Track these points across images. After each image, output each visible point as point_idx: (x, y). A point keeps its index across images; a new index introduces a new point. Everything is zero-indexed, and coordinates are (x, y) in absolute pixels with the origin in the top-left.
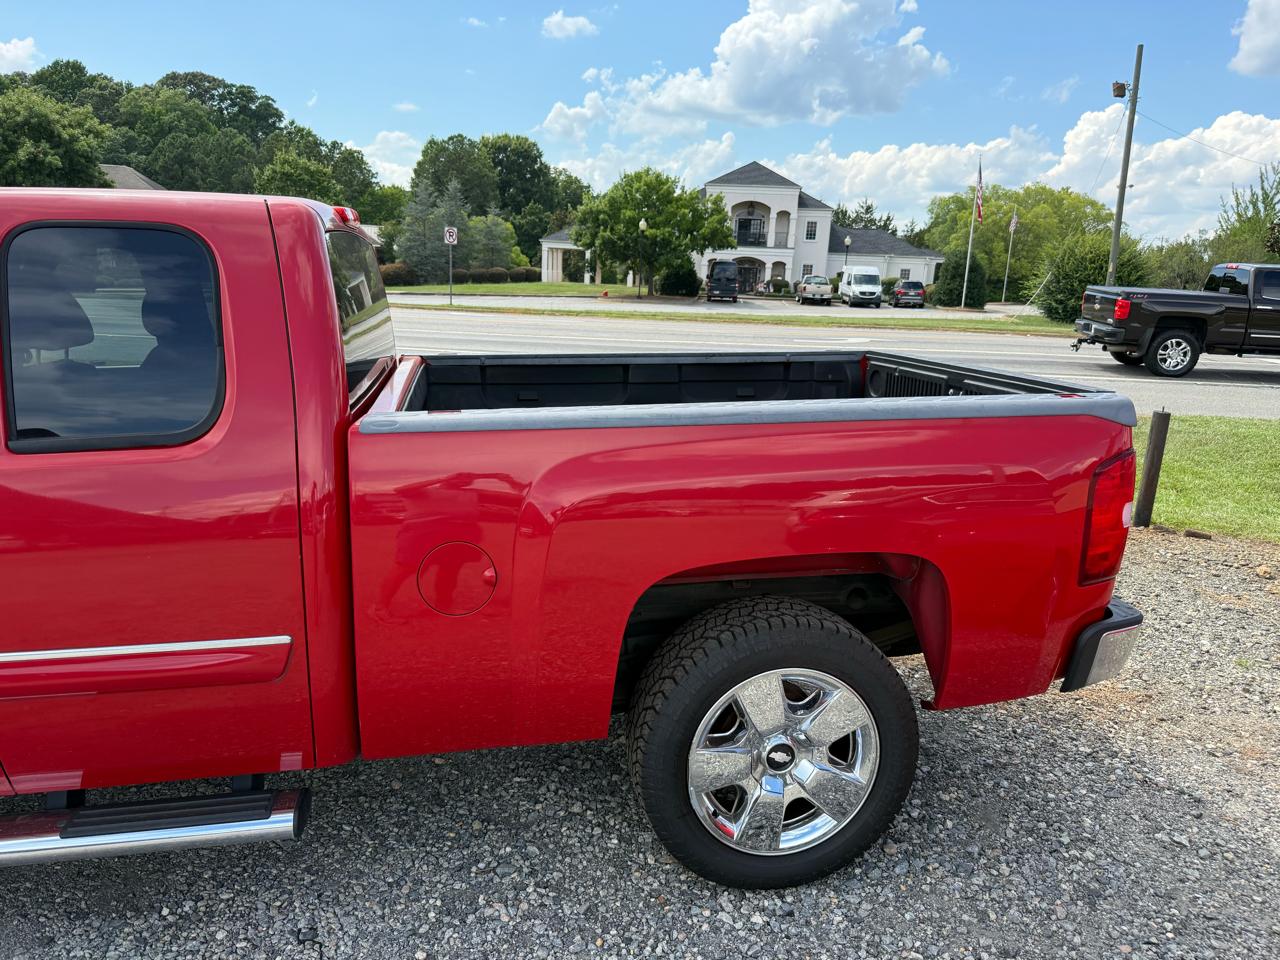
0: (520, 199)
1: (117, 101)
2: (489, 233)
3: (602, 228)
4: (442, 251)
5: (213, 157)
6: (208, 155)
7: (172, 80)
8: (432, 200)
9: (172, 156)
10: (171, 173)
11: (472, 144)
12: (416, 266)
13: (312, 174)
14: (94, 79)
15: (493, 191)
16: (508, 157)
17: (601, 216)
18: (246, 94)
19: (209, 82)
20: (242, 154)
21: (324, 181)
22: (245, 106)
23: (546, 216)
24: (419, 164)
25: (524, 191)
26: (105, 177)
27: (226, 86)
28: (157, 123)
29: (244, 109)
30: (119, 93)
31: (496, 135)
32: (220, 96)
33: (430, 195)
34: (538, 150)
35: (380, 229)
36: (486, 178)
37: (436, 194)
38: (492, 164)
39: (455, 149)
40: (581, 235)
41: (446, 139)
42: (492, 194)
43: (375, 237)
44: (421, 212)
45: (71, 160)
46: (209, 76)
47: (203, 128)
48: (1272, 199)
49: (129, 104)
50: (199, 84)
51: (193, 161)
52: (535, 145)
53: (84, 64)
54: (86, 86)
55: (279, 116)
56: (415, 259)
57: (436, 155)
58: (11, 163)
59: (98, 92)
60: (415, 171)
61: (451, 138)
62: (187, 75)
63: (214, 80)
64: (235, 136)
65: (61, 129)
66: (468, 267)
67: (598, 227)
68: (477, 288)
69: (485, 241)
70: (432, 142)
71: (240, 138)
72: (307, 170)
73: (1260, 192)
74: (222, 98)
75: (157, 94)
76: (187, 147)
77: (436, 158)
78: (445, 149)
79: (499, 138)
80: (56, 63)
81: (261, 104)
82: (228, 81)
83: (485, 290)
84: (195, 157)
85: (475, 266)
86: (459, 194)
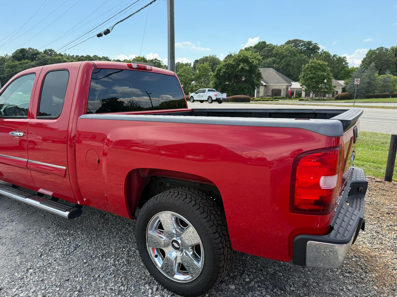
1: (273, 50)
2: (385, 81)
4: (364, 88)
5: (296, 63)
6: (295, 63)
7: (289, 42)
8: (363, 70)
9: (284, 64)
10: (284, 69)
11: (387, 50)
12: (353, 93)
13: (320, 65)
14: (268, 45)
18: (309, 43)
19: (299, 41)
20: (304, 61)
22: (308, 47)
24: (364, 59)
26: (260, 71)
27: (304, 42)
28: (282, 55)
29: (308, 48)
30: (274, 48)
32: (301, 45)
35: (345, 82)
36: (390, 61)
37: (365, 68)
38: (394, 56)
39: (379, 52)
41: (376, 49)
42: (392, 66)
43: (343, 84)
44: (358, 74)
45: (251, 68)
46: (299, 40)
47: (295, 55)
49: (276, 51)
50: (296, 42)
51: (290, 65)
53: (266, 42)
54: (266, 47)
55: (318, 48)
57: (371, 55)
58: (237, 70)
59: (268, 49)
60: (362, 61)
61: (378, 49)
62: (293, 40)
63: (300, 40)
64: (303, 56)
65: (250, 59)
66: (375, 93)
68: (375, 100)
69: (382, 83)
70: (370, 51)
71: (305, 57)
72: (319, 64)
74: (302, 46)
75: (284, 47)
76: (289, 61)
77: (371, 56)
78: (375, 53)
80: (259, 42)
81: (313, 46)
82: (304, 41)
83: (377, 101)
84: (291, 64)
85: (377, 93)
86: (374, 68)
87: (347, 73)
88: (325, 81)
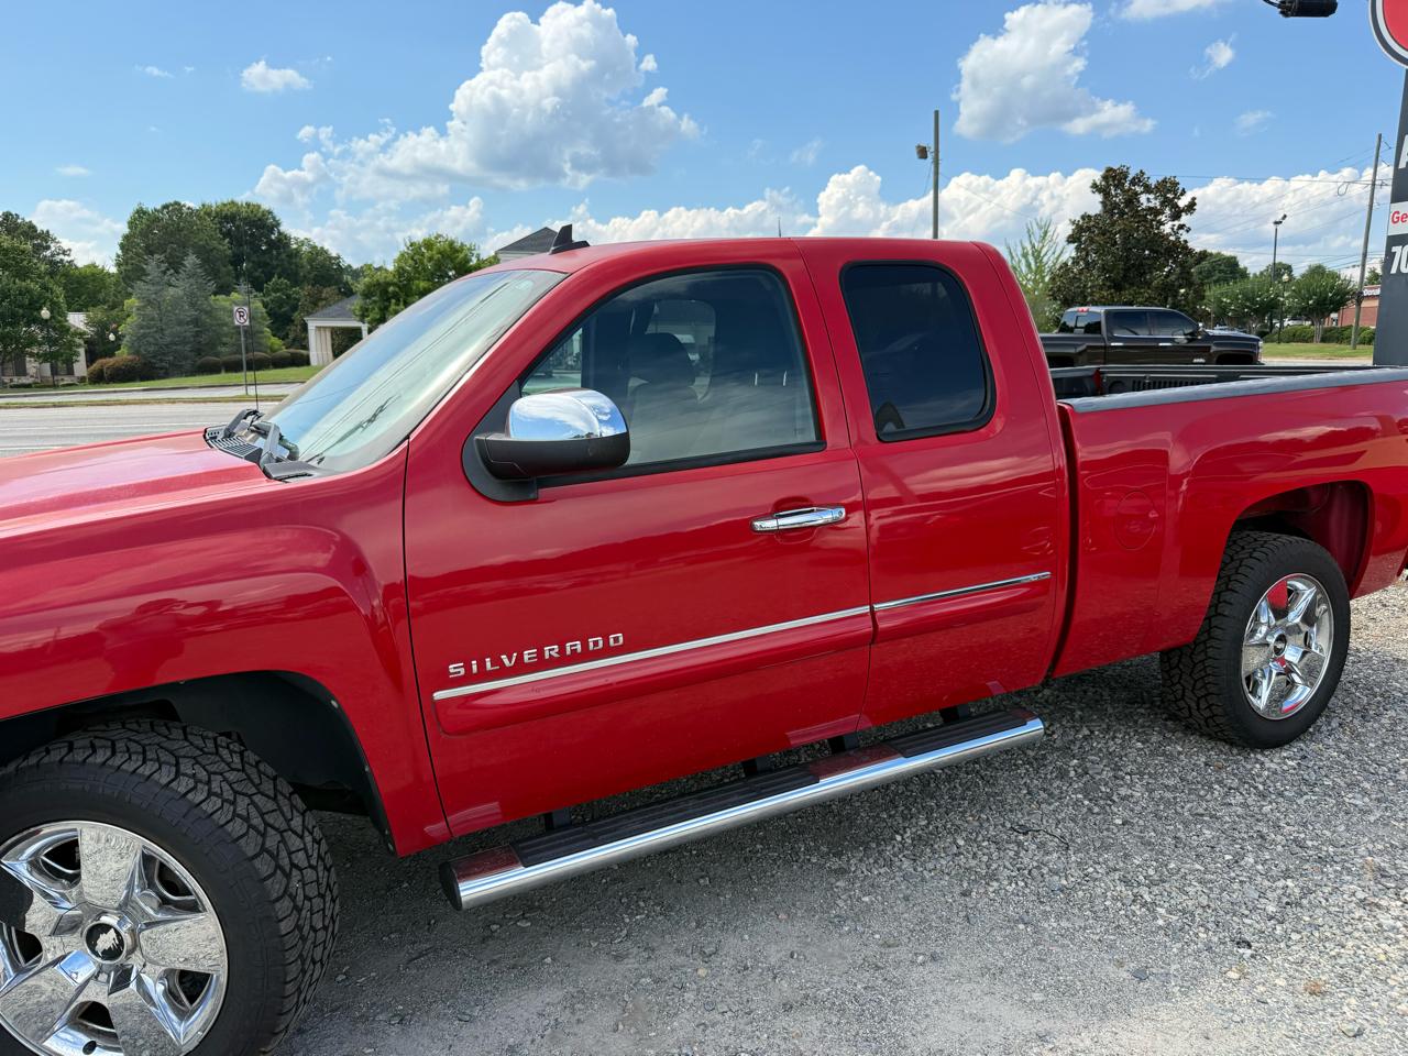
0: (257, 274)
3: (393, 301)
4: (185, 338)
8: (169, 278)
11: (192, 213)
12: (154, 357)
15: (225, 266)
16: (238, 227)
17: (391, 289)
21: (22, 260)
23: (294, 292)
24: (126, 237)
25: (259, 265)
31: (219, 203)
33: (164, 273)
34: (274, 218)
35: (88, 316)
36: (215, 251)
37: (171, 271)
38: (219, 235)
39: (171, 219)
40: (367, 310)
41: (159, 207)
43: (82, 327)
44: (155, 293)
48: (1040, 252)
52: (270, 213)
56: (152, 349)
57: (149, 226)
60: (122, 246)
61: (166, 207)
66: (220, 354)
67: (388, 300)
70: (141, 212)
73: (1029, 247)
77: (147, 230)
78: (157, 220)
79: (225, 205)
85: (225, 353)
86: (199, 270)
87: (75, 286)
88: (45, 313)
